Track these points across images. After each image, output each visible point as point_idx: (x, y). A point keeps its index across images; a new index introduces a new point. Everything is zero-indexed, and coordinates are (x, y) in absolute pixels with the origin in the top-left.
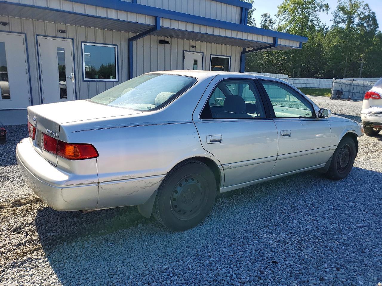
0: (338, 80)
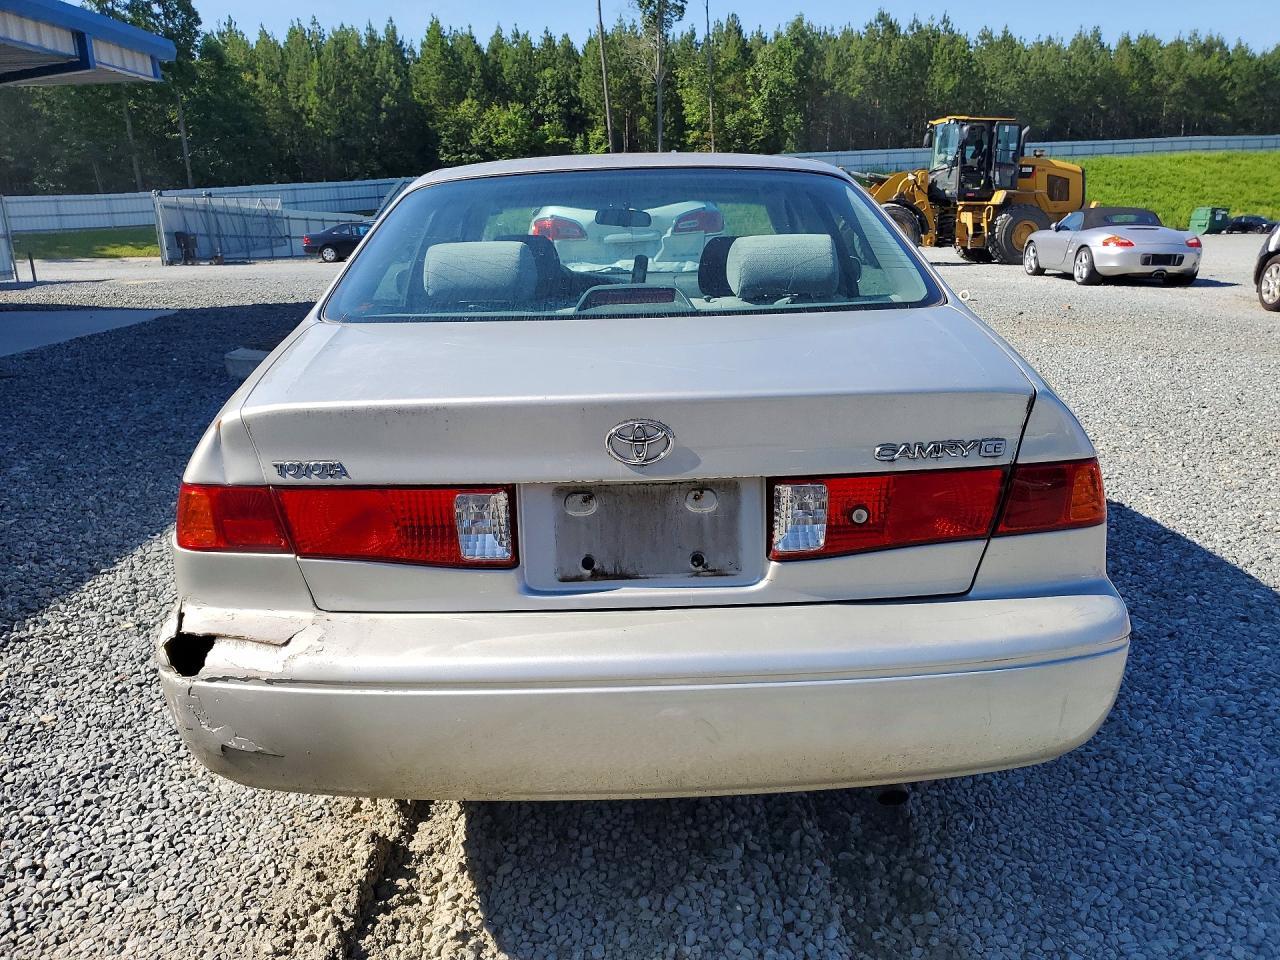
0: (171, 197)
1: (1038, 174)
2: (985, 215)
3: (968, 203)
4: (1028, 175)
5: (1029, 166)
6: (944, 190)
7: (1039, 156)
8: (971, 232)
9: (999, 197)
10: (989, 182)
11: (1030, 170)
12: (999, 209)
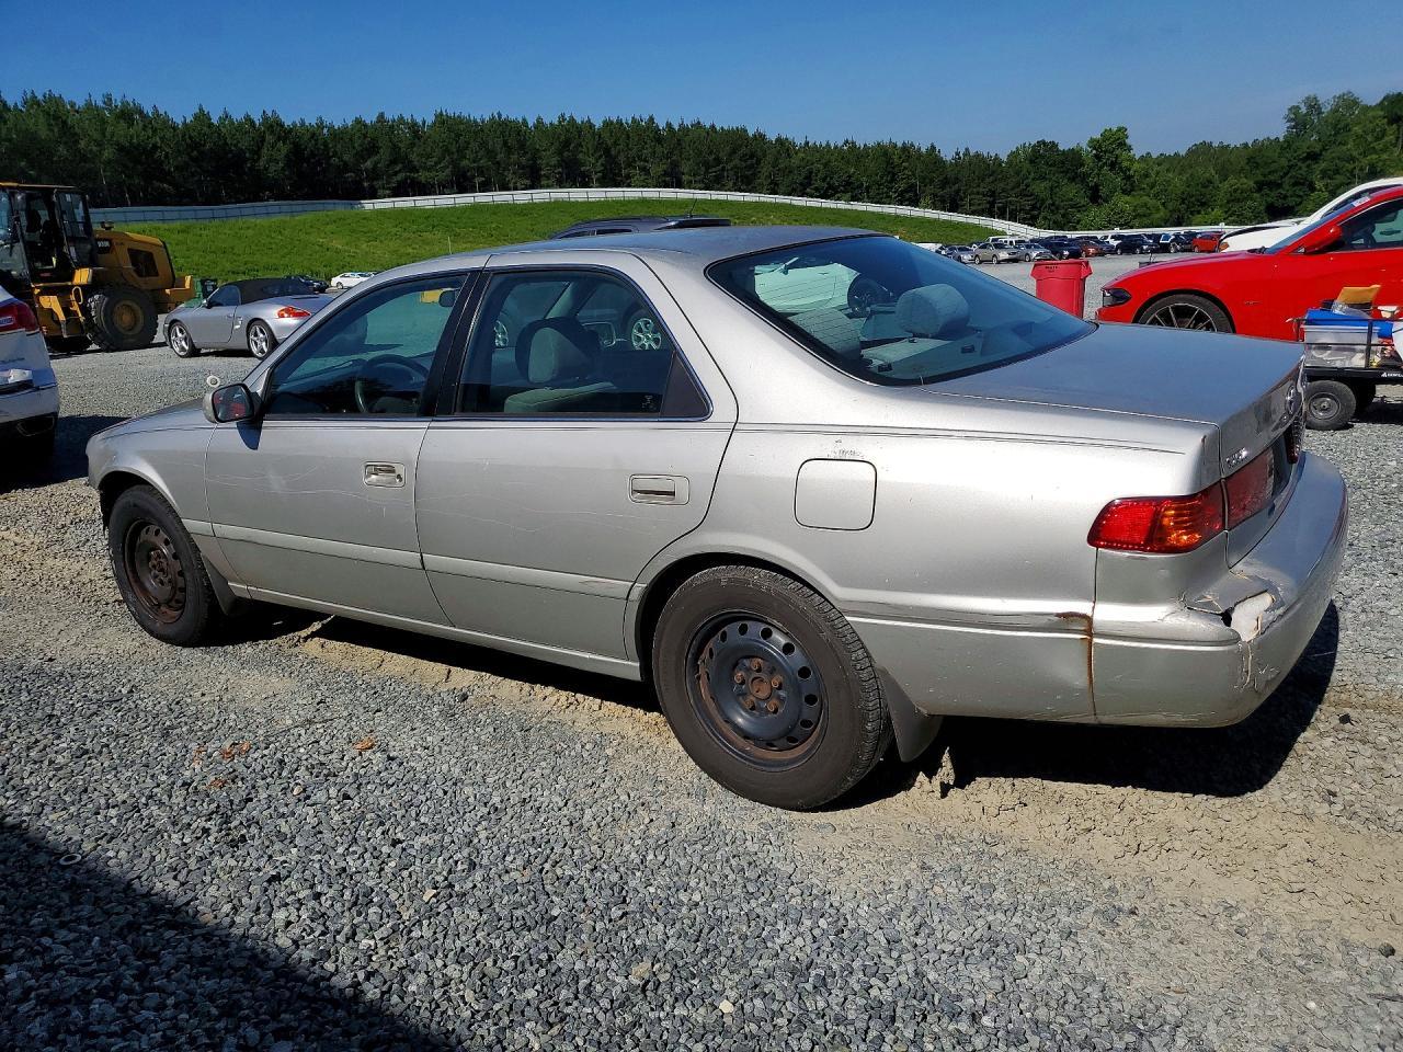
1: (118, 248)
2: (73, 297)
3: (47, 284)
4: (105, 250)
5: (106, 240)
6: (9, 271)
7: (107, 229)
8: (62, 317)
9: (82, 276)
10: (63, 259)
11: (107, 244)
12: (88, 290)
